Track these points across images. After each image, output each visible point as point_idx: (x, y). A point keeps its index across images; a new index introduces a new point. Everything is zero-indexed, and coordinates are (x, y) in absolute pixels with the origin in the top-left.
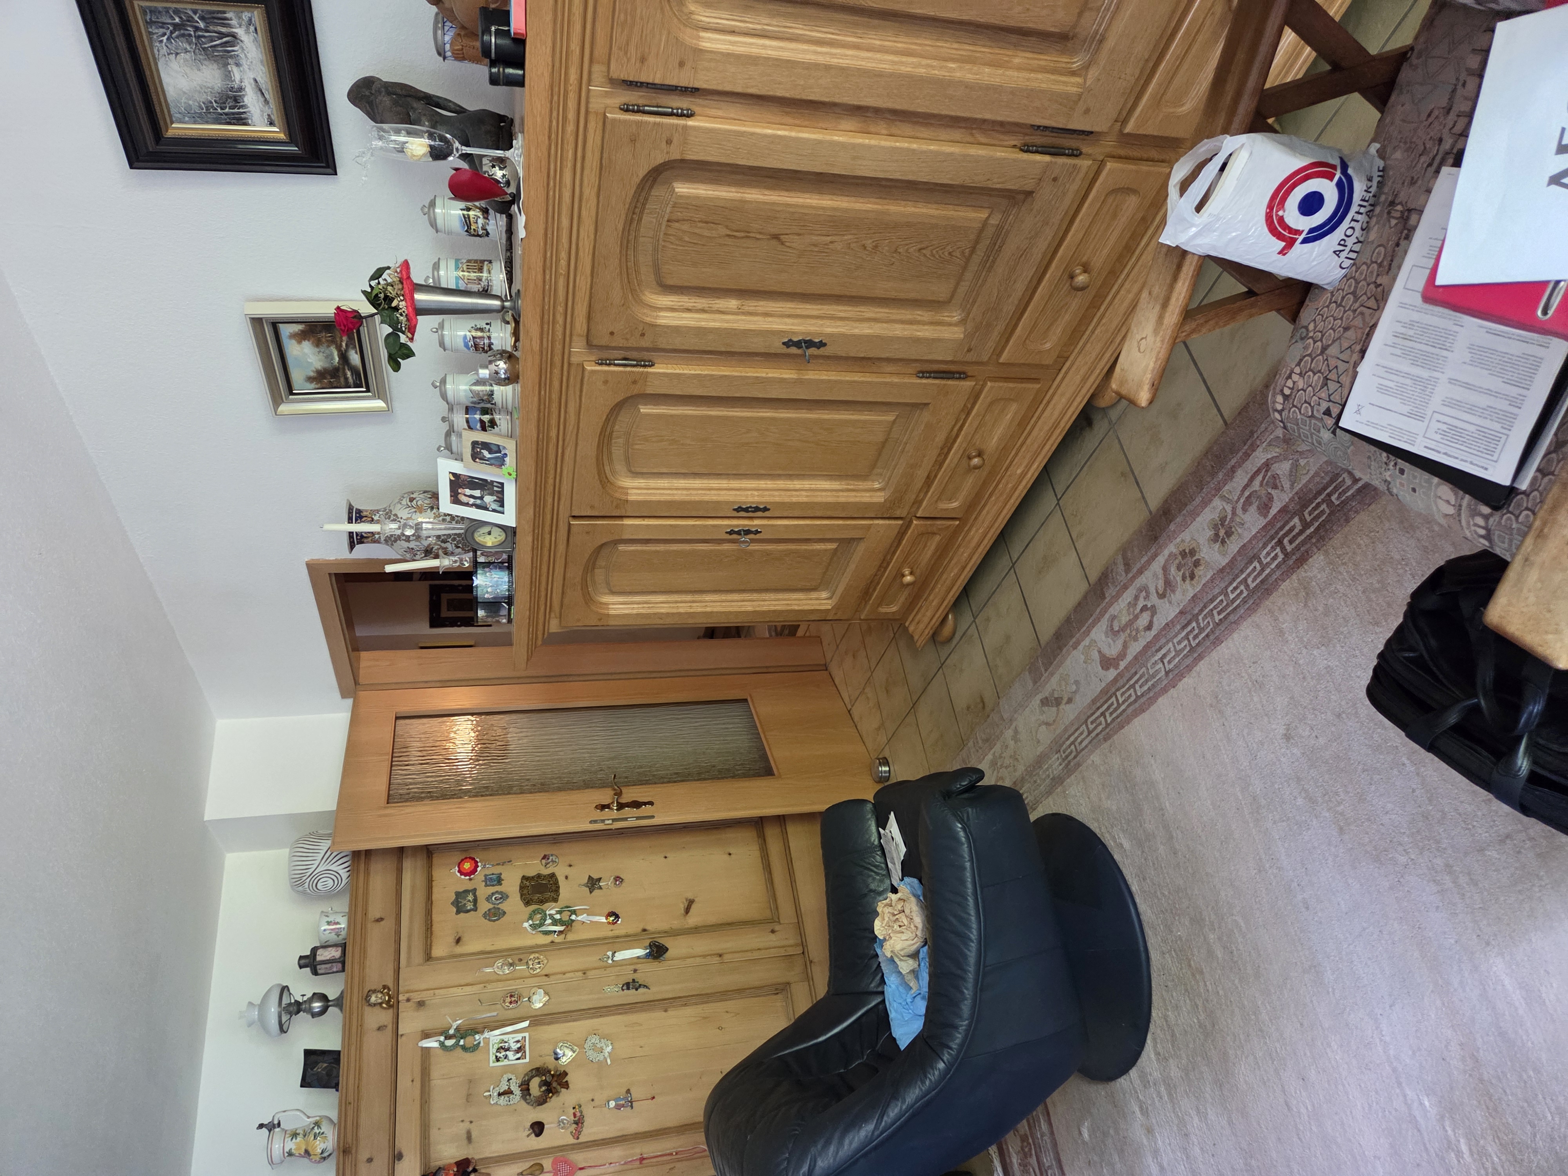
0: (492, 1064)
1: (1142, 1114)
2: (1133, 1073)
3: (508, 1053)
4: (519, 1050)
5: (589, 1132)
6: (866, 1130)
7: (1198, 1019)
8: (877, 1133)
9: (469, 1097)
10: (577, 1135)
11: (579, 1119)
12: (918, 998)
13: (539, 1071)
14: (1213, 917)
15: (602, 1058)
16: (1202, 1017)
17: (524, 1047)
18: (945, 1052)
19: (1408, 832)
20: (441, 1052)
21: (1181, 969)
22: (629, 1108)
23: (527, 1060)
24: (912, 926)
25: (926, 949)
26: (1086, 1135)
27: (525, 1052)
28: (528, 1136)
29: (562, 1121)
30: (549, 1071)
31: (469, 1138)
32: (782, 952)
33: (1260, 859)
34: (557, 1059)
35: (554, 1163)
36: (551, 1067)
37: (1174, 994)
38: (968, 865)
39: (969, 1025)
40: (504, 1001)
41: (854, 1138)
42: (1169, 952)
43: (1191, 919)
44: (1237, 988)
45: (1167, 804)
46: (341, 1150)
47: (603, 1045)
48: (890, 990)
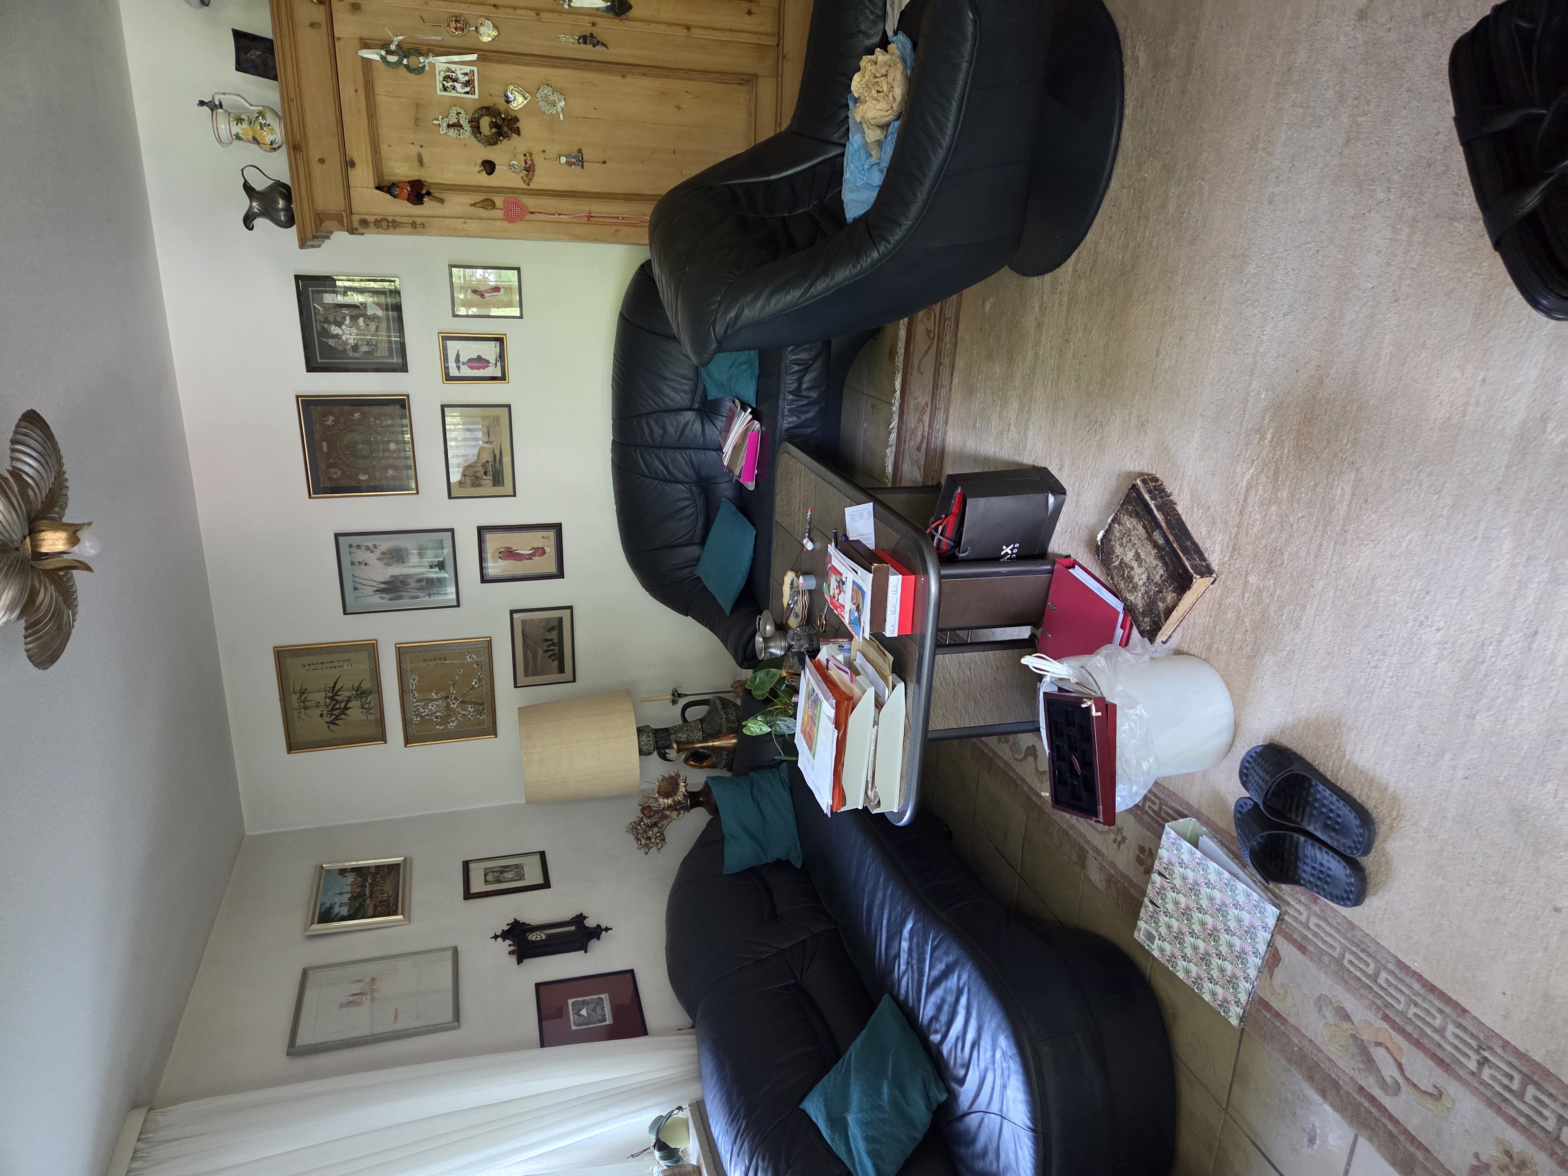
0: (439, 93)
1: (1040, 311)
2: (1048, 277)
3: (455, 84)
4: (467, 84)
5: (540, 181)
6: (793, 295)
7: (1123, 257)
8: (802, 300)
9: (417, 121)
10: (528, 180)
11: (530, 167)
12: (875, 168)
13: (488, 110)
14: (1185, 173)
15: (554, 112)
16: (1128, 256)
17: (473, 81)
18: (882, 244)
19: (1403, 172)
20: (383, 66)
21: (1132, 208)
22: (580, 168)
23: (476, 96)
24: (890, 96)
25: (897, 124)
26: (987, 308)
27: (474, 87)
28: (479, 172)
29: (513, 165)
30: (500, 114)
31: (421, 161)
32: (754, 39)
33: (1258, 136)
34: (508, 102)
35: (505, 201)
36: (502, 109)
37: (1114, 227)
38: (965, 65)
39: (912, 227)
40: (449, 25)
41: (780, 300)
42: (1129, 187)
43: (1164, 165)
44: (1170, 245)
45: (1203, 35)
46: (291, 146)
47: (556, 98)
48: (851, 148)
